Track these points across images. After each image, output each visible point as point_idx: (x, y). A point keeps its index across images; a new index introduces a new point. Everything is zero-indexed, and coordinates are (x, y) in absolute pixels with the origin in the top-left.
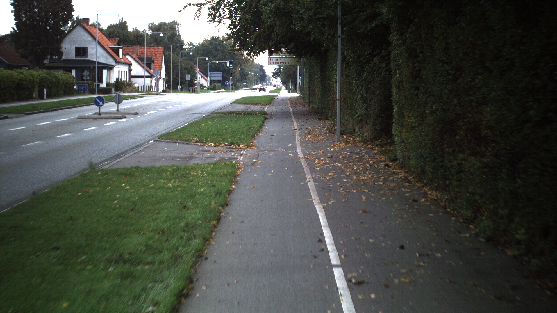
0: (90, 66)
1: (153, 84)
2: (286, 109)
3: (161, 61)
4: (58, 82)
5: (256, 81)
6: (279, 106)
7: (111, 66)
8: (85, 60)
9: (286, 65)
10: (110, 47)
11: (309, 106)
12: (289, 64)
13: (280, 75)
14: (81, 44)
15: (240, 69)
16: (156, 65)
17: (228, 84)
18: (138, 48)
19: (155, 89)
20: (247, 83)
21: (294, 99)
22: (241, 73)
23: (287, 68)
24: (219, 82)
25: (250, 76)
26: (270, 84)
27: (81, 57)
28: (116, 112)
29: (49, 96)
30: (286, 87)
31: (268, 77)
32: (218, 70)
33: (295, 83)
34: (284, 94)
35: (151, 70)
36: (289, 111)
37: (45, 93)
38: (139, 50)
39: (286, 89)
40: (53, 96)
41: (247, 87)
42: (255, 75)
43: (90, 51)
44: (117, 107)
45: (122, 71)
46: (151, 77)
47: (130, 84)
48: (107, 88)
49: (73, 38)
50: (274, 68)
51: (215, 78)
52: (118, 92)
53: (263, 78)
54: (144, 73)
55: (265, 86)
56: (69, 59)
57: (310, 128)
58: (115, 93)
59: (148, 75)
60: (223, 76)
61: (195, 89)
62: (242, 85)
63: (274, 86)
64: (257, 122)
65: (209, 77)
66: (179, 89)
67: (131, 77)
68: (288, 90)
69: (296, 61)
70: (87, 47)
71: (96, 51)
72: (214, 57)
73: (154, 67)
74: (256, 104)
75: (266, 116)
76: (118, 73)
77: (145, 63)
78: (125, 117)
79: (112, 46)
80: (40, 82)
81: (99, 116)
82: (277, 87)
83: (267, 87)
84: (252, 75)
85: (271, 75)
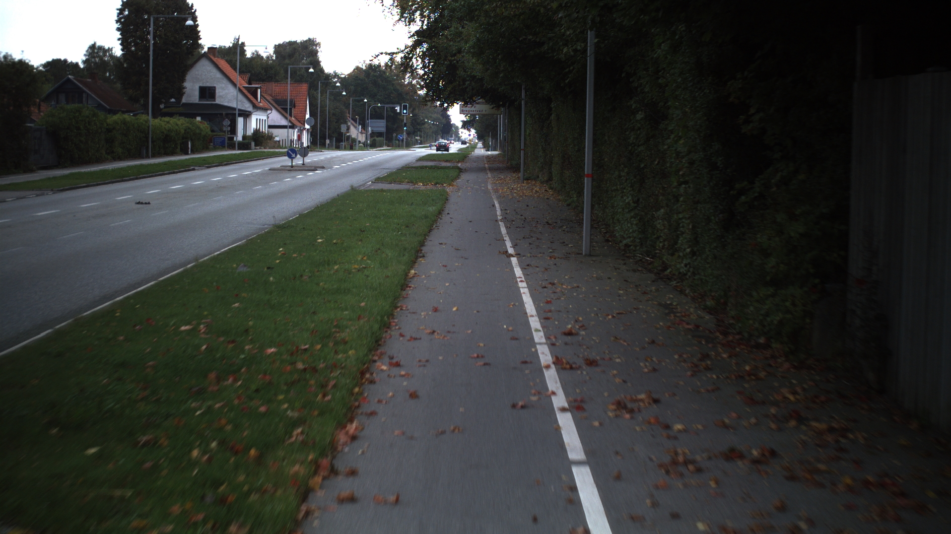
0: (221, 112)
1: (296, 138)
2: (482, 166)
3: (305, 105)
4: (200, 134)
5: (435, 134)
6: (473, 163)
7: (249, 113)
8: (212, 104)
9: (482, 114)
10: (244, 87)
11: (507, 163)
12: (487, 113)
13: (475, 125)
14: (207, 82)
15: (411, 115)
16: (299, 110)
17: (401, 138)
18: (275, 88)
20: (421, 136)
21: (492, 157)
22: (414, 121)
23: (483, 116)
24: (380, 134)
25: (426, 125)
26: (457, 139)
27: (207, 100)
28: (303, 165)
29: (193, 152)
30: (483, 144)
31: (455, 127)
32: (380, 117)
33: (495, 136)
34: (480, 151)
35: (291, 117)
36: (485, 167)
37: (190, 146)
38: (273, 89)
39: (484, 147)
40: (195, 150)
41: (421, 144)
42: (433, 124)
43: (219, 92)
44: (302, 160)
45: (260, 120)
46: (293, 127)
47: (270, 137)
48: (244, 141)
49: (196, 75)
50: (466, 116)
51: (377, 130)
52: (258, 148)
53: (447, 129)
54: (284, 122)
55: (451, 143)
56: (191, 102)
57: (502, 177)
58: (255, 149)
59: (290, 124)
60: (387, 127)
61: (352, 145)
62: (413, 140)
63: (464, 143)
64: (453, 173)
65: (370, 128)
66: (327, 146)
67: (270, 127)
68: (486, 147)
69: (496, 109)
70: (215, 87)
71: (226, 91)
72: (372, 97)
73: (296, 112)
74: (447, 161)
75: (461, 170)
76: (256, 121)
77: (289, 107)
78: (317, 170)
79: (247, 86)
80: (185, 133)
81: (290, 168)
82: (468, 144)
83: (453, 143)
84: (429, 124)
85: (460, 125)
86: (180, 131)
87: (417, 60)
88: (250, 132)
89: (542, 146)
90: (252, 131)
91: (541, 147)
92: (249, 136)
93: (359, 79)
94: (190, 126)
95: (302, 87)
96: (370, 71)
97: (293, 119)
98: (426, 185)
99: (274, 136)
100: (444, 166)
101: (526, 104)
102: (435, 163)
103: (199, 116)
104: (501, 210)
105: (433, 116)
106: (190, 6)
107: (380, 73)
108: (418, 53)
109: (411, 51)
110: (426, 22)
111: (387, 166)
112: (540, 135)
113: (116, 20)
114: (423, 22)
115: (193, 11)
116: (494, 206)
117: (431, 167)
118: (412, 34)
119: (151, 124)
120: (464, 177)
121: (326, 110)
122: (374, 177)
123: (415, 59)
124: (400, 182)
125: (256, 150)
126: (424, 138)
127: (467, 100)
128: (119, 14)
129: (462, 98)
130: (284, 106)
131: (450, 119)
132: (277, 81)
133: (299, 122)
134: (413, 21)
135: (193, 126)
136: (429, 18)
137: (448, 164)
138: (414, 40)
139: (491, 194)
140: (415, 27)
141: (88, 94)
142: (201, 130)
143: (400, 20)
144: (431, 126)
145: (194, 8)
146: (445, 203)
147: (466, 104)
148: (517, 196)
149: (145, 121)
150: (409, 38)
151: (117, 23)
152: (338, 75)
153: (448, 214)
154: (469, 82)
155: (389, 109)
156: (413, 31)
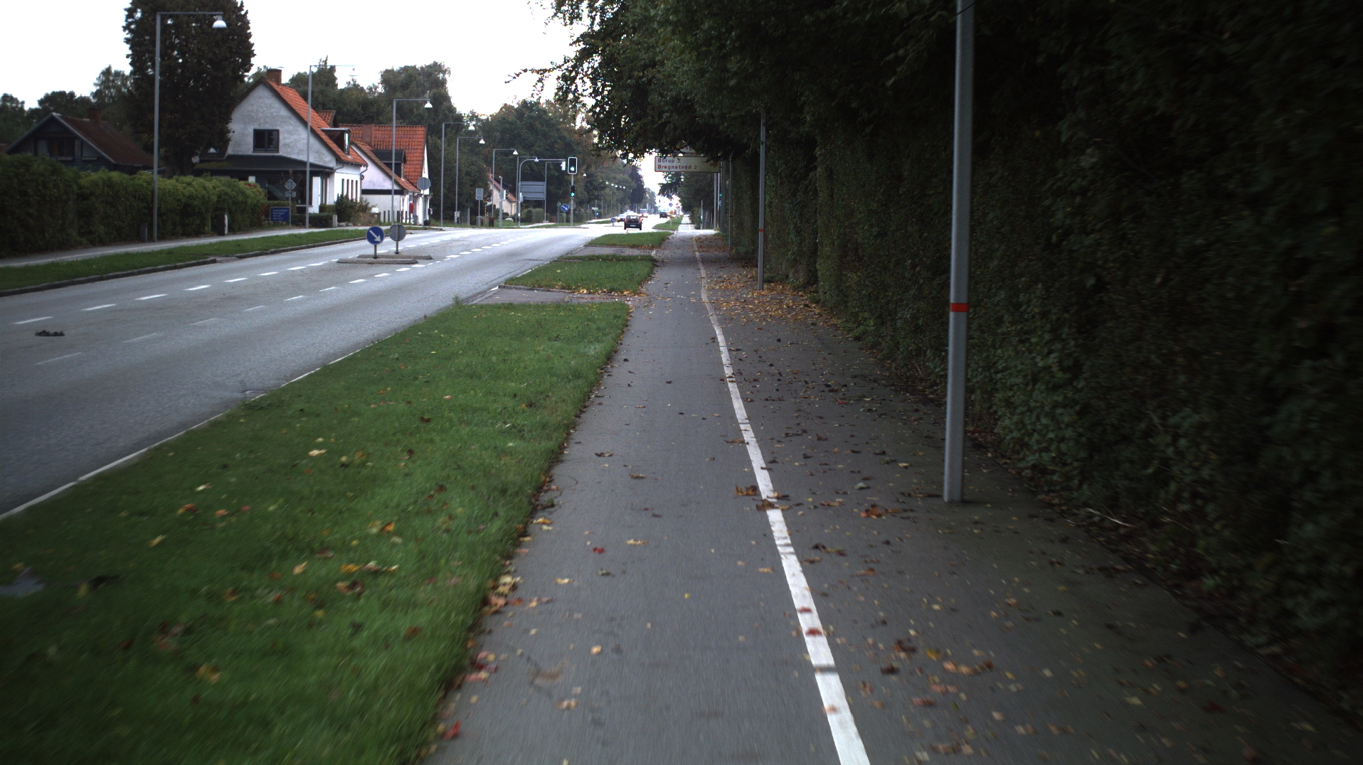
0: (286, 169)
1: (406, 208)
2: (690, 255)
3: (421, 159)
4: (246, 202)
5: (621, 204)
6: (675, 251)
7: (330, 170)
8: (273, 156)
9: (691, 172)
10: (323, 131)
11: (731, 250)
12: (698, 170)
13: (679, 190)
14: (266, 122)
15: (585, 175)
16: (411, 166)
17: (566, 209)
18: (375, 132)
19: (410, 219)
20: (599, 207)
21: (706, 239)
22: (589, 185)
23: (691, 176)
24: (538, 204)
25: (607, 190)
26: (653, 210)
27: (266, 151)
28: (394, 254)
29: (233, 230)
30: (691, 218)
31: (649, 193)
32: (538, 178)
33: (709, 206)
34: (687, 229)
35: (400, 176)
36: (694, 257)
37: (226, 222)
38: (373, 135)
39: (692, 223)
40: (236, 228)
41: (599, 217)
42: (618, 188)
43: (284, 138)
44: (395, 245)
45: (348, 180)
46: (401, 192)
47: (365, 208)
48: (322, 214)
49: (248, 112)
50: (665, 177)
51: (531, 196)
52: (344, 224)
53: (637, 196)
54: (388, 185)
55: (643, 216)
56: (241, 153)
57: (725, 276)
58: (337, 227)
59: (396, 188)
60: (548, 191)
61: (493, 219)
62: (588, 211)
63: (663, 215)
64: (642, 269)
65: (521, 194)
66: (456, 221)
67: (365, 192)
68: (696, 223)
69: (711, 165)
70: (278, 131)
71: (295, 137)
72: (528, 148)
73: (408, 170)
74: (633, 246)
75: (654, 263)
76: (343, 183)
77: (394, 162)
78: (417, 263)
79: (328, 129)
80: (218, 201)
81: (372, 259)
82: (668, 218)
83: (647, 217)
84: (612, 189)
85: (656, 189)
86: (209, 198)
87: (583, 81)
88: (332, 199)
89: (796, 224)
90: (336, 199)
91: (792, 226)
92: (330, 206)
93: (507, 122)
94: (229, 190)
95: (418, 133)
96: (524, 110)
97: (403, 179)
98: (594, 293)
99: (370, 206)
100: (629, 256)
101: (767, 152)
102: (615, 249)
103: (252, 175)
104: (730, 350)
105: (618, 176)
106: (239, 5)
107: (539, 113)
108: (585, 69)
109: (574, 67)
110: (598, 20)
111: (536, 254)
112: (791, 206)
113: (123, 27)
114: (593, 18)
115: (243, 13)
116: (714, 339)
117: (606, 259)
118: (575, 39)
119: (156, 187)
120: (661, 275)
121: (455, 167)
122: (503, 279)
123: (581, 81)
124: (548, 288)
125: (339, 228)
126: (604, 208)
127: (667, 149)
128: (128, 17)
129: (657, 143)
130: (390, 161)
131: (642, 182)
132: (380, 123)
133: (412, 184)
134: (576, 18)
135: (233, 191)
136: (603, 12)
137: (636, 252)
138: (579, 48)
139: (707, 313)
140: (581, 27)
141: (82, 142)
142: (246, 197)
143: (555, 14)
144: (616, 191)
145: (244, 8)
146: (623, 332)
147: (663, 152)
148: (757, 318)
149: (146, 182)
150: (571, 45)
151: (124, 31)
152: (477, 116)
153: (626, 360)
154: (668, 114)
155: (552, 167)
156: (578, 35)
